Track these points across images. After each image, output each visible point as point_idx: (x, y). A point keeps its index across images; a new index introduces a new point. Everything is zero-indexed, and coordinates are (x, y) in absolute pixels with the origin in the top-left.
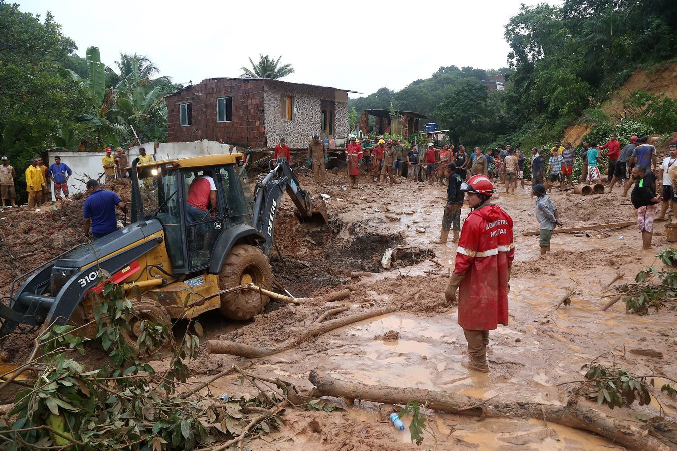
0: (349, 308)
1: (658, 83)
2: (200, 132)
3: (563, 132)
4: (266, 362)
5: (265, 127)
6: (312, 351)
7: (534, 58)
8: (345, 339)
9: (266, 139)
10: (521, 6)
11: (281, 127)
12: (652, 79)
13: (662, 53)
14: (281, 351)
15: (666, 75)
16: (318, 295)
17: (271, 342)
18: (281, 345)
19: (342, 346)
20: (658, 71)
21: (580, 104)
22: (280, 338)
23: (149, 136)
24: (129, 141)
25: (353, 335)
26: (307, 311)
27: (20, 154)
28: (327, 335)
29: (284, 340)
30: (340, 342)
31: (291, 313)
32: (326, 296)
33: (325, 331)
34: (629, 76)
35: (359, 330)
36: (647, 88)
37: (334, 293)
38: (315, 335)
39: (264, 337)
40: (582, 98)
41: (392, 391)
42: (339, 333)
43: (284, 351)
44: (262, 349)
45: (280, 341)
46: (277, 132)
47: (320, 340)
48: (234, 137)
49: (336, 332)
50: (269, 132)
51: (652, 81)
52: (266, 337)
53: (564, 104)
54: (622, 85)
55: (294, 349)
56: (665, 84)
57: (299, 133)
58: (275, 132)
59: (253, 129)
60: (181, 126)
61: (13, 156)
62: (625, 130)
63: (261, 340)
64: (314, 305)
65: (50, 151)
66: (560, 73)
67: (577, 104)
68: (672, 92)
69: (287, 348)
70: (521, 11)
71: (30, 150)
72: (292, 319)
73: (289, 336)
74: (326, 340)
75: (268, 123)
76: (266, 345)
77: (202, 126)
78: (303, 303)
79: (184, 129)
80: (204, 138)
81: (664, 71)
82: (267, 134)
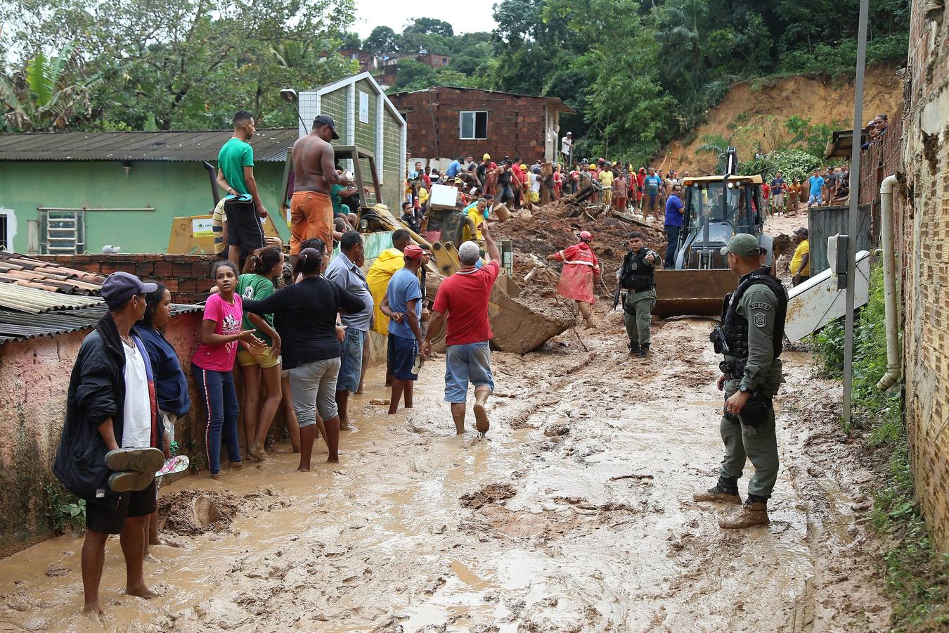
1: (767, 104)
5: (545, 148)
12: (759, 98)
15: (775, 93)
34: (726, 91)
36: (754, 110)
40: (667, 118)
51: (760, 101)
53: (647, 125)
54: (718, 102)
56: (776, 105)
59: (525, 149)
81: (772, 89)
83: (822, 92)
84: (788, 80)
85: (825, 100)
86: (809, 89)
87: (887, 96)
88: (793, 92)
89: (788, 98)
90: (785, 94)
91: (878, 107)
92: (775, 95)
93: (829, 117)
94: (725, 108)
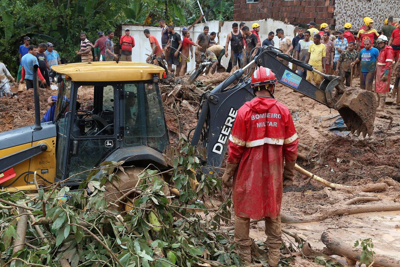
0: (381, 200)
2: (265, 10)
4: (293, 228)
5: (334, 8)
6: (333, 226)
8: (367, 223)
9: (335, 21)
11: (354, 7)
14: (307, 221)
16: (356, 185)
17: (300, 213)
18: (308, 217)
19: (362, 227)
22: (308, 211)
23: (214, 10)
24: (194, 15)
25: (376, 220)
26: (340, 196)
27: (99, 26)
28: (351, 216)
29: (312, 214)
30: (361, 224)
31: (326, 196)
32: (363, 187)
33: (350, 213)
35: (383, 217)
37: (371, 185)
38: (340, 215)
39: (295, 208)
41: (388, 260)
42: (362, 217)
43: (310, 222)
44: (292, 217)
45: (308, 214)
46: (349, 13)
47: (343, 219)
48: (301, 17)
49: (360, 215)
50: (339, 13)
52: (297, 209)
55: (319, 222)
57: (374, 14)
58: (346, 13)
59: (321, 10)
60: (247, 2)
61: (93, 28)
63: (292, 211)
64: (349, 192)
65: (124, 25)
69: (313, 220)
71: (108, 23)
72: (325, 201)
73: (316, 212)
74: (349, 220)
75: (338, 3)
76: (295, 215)
77: (269, 4)
78: (339, 190)
79: (250, 7)
80: (269, 18)
82: (336, 15)
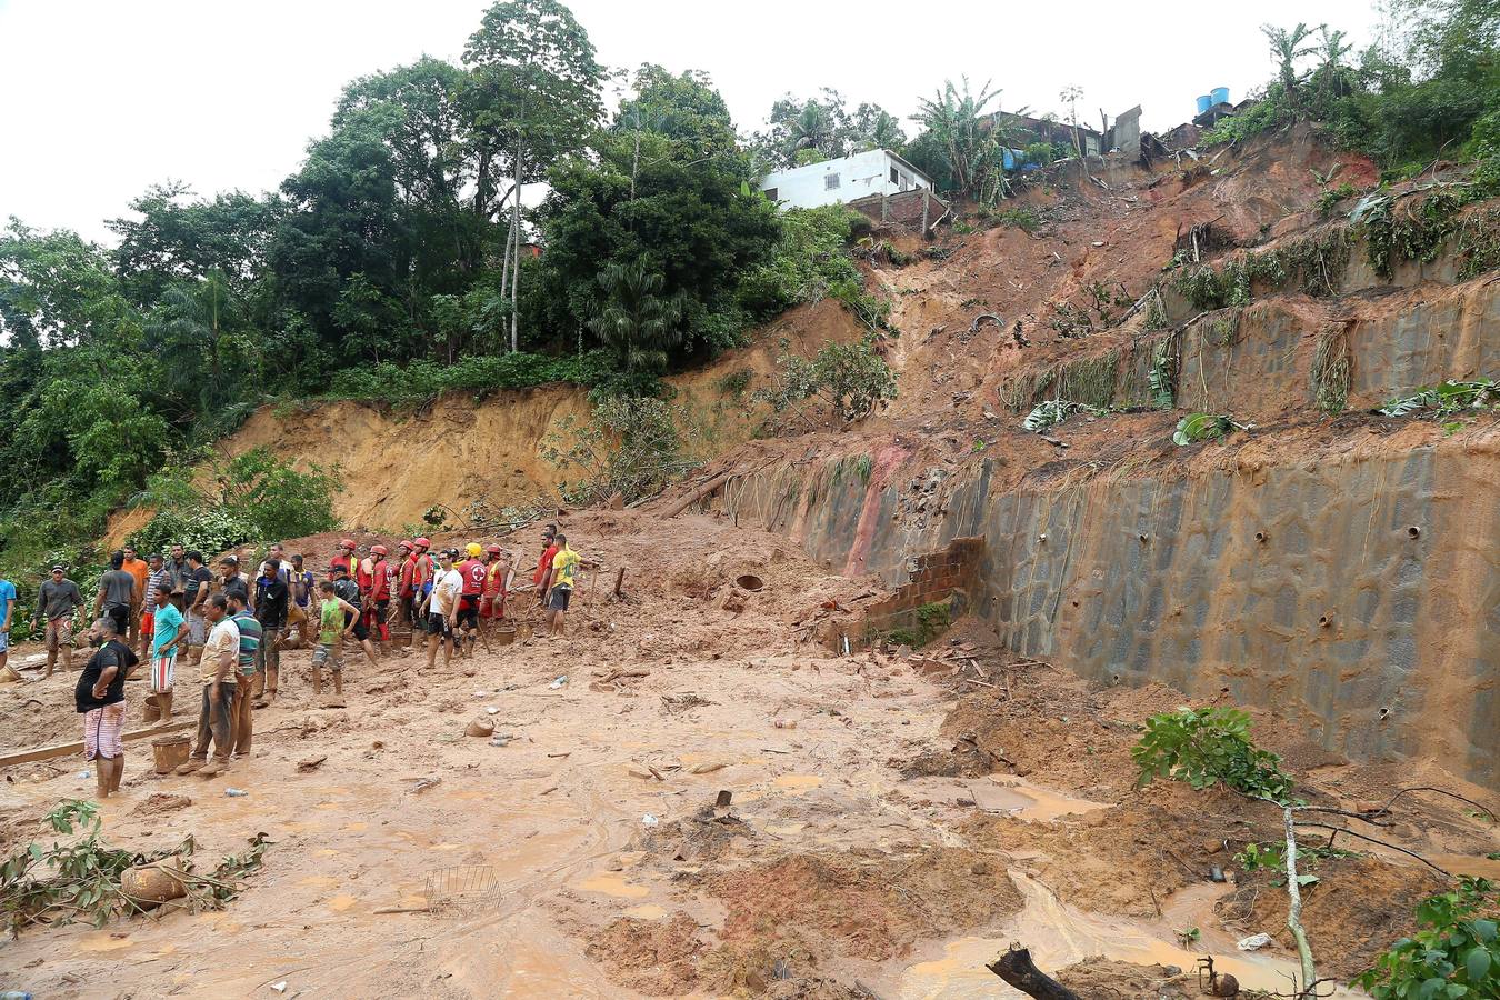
1: (297, 437)
3: (105, 522)
7: (53, 343)
10: (11, 223)
12: (287, 427)
13: (306, 381)
15: (311, 422)
20: (297, 415)
21: (146, 462)
34: (248, 416)
36: (278, 444)
40: (153, 448)
51: (288, 432)
53: (110, 458)
54: (232, 431)
56: (309, 439)
62: (201, 531)
66: (103, 391)
67: (140, 461)
68: (320, 456)
70: (11, 232)
81: (308, 415)
83: (376, 424)
84: (332, 404)
85: (379, 435)
86: (359, 419)
87: (458, 436)
88: (336, 422)
89: (328, 430)
90: (325, 424)
91: (442, 449)
92: (311, 425)
93: (379, 460)
94: (243, 439)
